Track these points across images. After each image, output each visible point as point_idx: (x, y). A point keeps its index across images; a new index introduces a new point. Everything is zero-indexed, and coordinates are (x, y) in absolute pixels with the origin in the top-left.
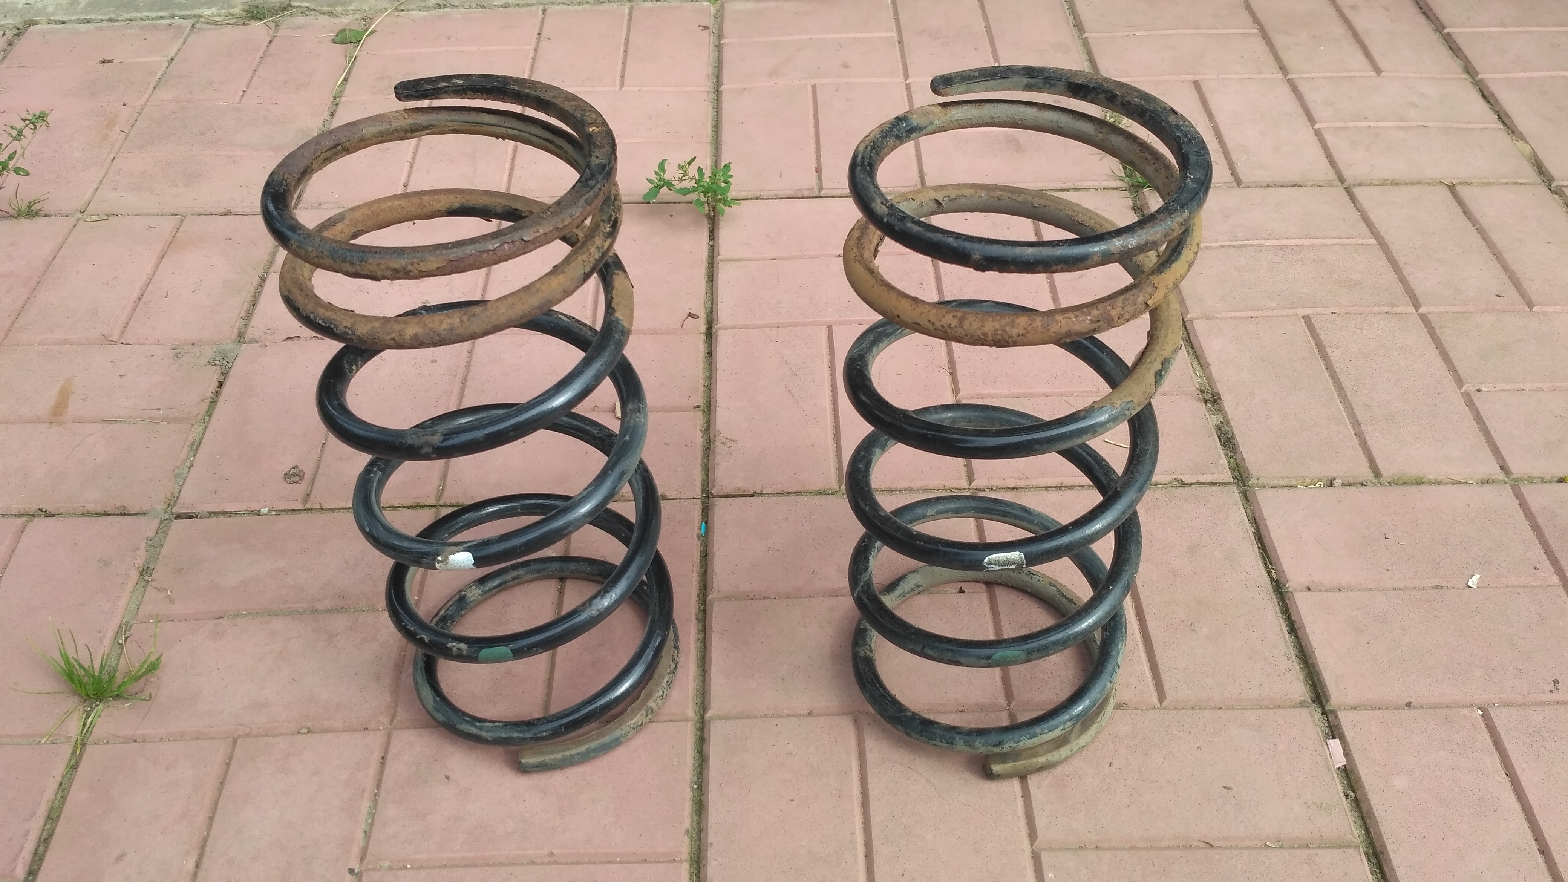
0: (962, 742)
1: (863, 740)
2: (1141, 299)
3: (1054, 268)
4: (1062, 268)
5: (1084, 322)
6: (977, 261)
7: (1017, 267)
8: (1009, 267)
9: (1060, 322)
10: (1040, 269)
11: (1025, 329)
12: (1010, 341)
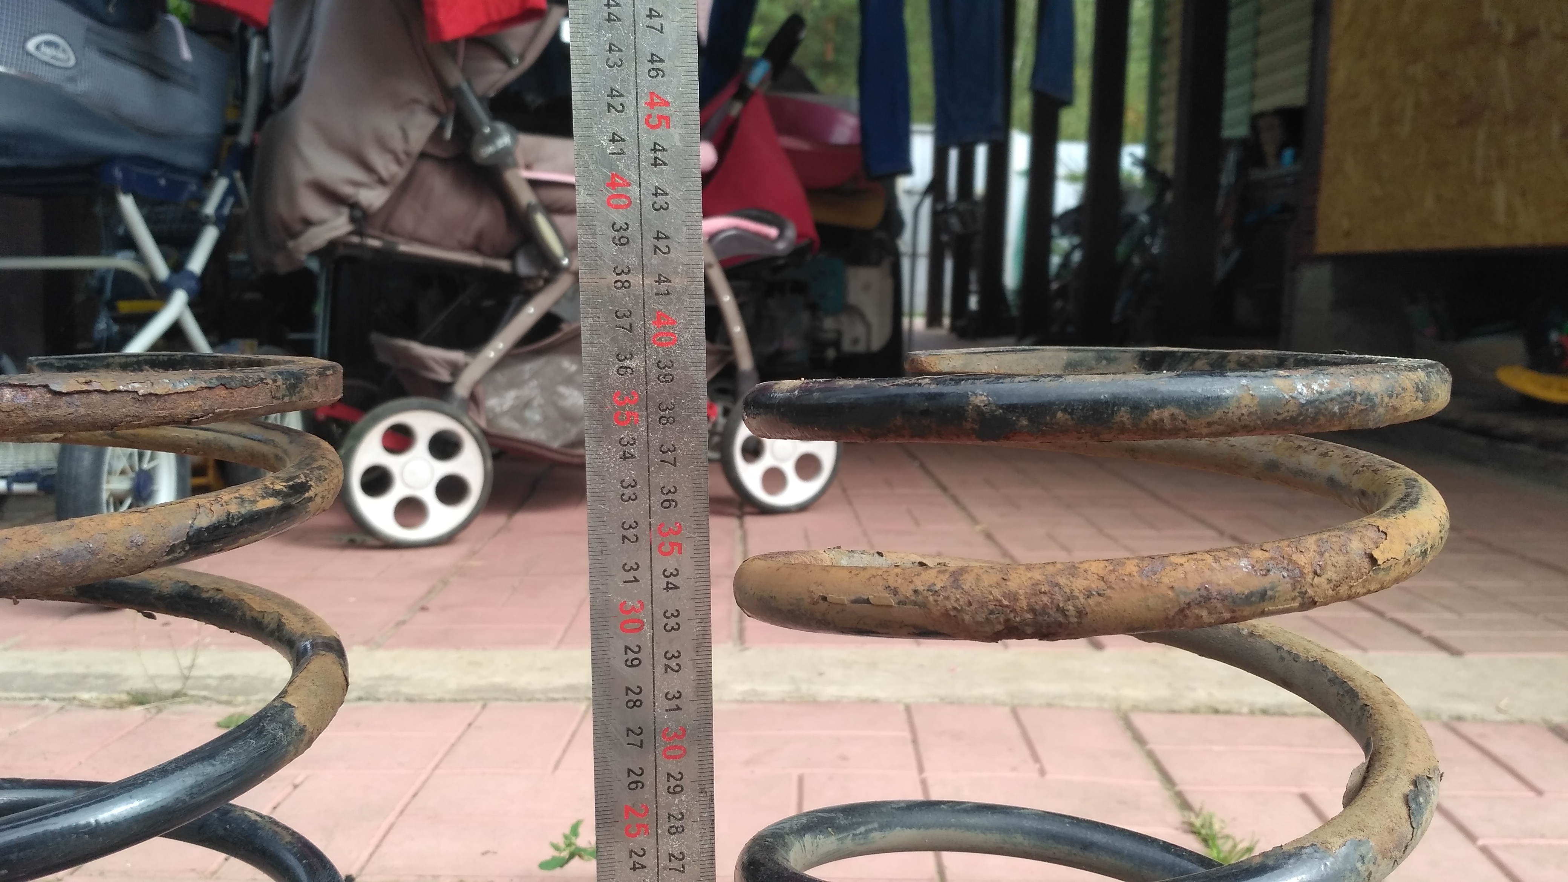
2: (1356, 546)
3: (1155, 415)
4: (1173, 415)
5: (1237, 570)
6: (983, 408)
7: (1071, 414)
8: (1054, 415)
9: (1182, 565)
10: (1124, 416)
11: (1103, 578)
12: (1071, 608)
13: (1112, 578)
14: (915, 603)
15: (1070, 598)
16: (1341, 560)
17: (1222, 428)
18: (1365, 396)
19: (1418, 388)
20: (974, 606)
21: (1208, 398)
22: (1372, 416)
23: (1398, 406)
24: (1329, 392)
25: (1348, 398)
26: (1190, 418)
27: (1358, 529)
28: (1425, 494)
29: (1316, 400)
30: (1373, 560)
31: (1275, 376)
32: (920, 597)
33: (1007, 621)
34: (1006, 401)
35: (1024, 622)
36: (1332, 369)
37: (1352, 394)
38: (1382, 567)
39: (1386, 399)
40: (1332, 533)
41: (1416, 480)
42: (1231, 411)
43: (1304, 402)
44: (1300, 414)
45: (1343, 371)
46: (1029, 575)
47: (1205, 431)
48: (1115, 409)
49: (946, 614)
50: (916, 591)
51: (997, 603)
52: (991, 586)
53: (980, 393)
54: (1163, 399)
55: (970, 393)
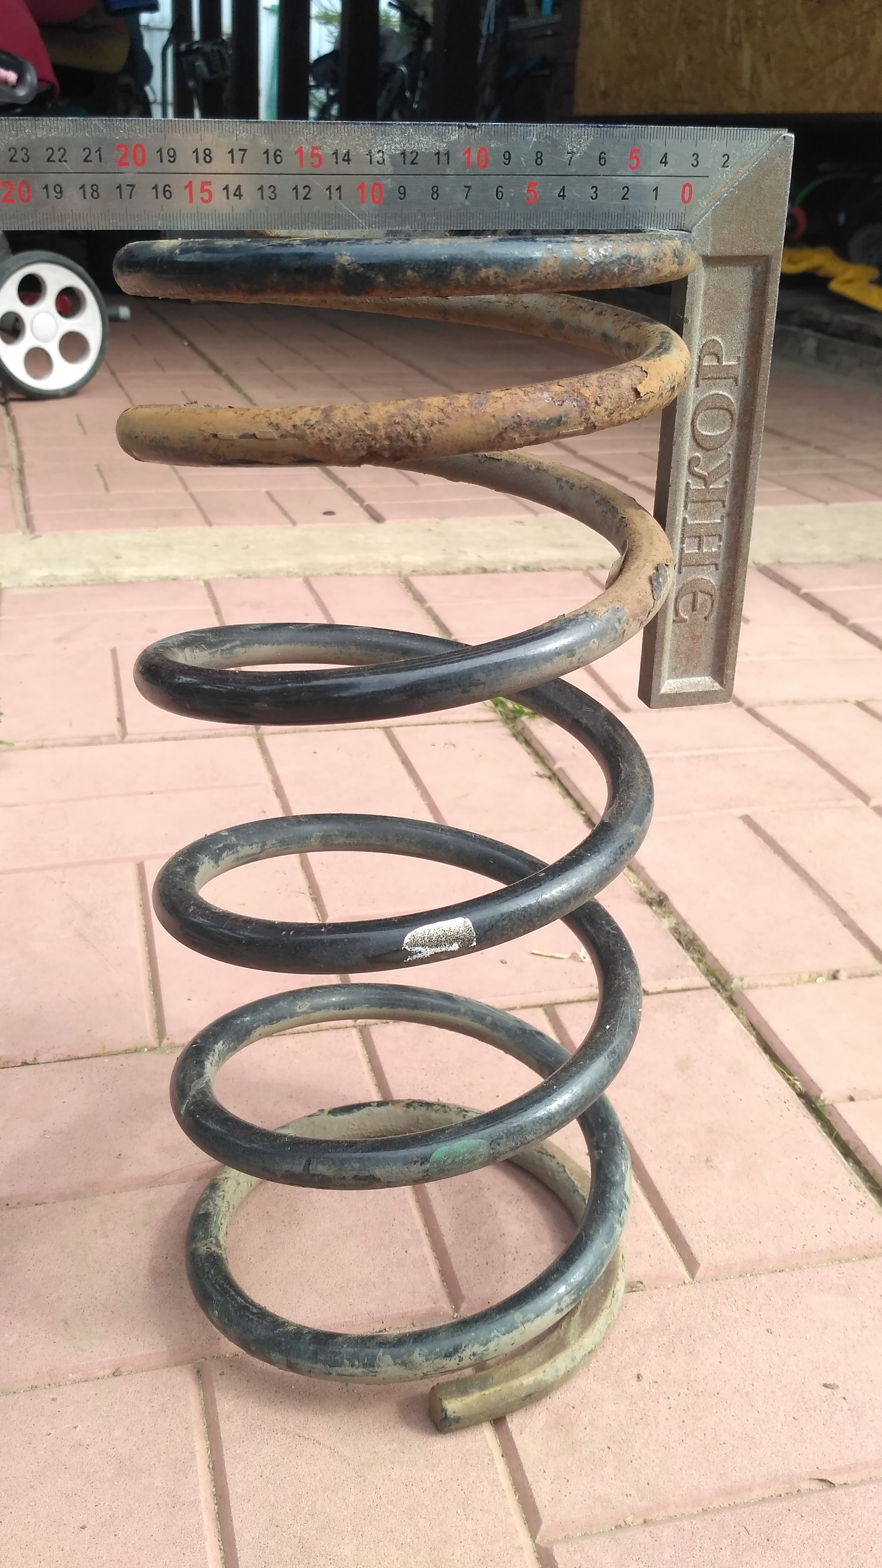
0: (388, 1358)
1: (214, 1402)
2: (626, 382)
3: (483, 273)
4: (496, 273)
5: (541, 402)
6: (348, 267)
7: (418, 272)
8: (404, 273)
9: (501, 398)
10: (459, 273)
11: (442, 410)
12: (418, 435)
13: (449, 410)
14: (294, 436)
15: (418, 426)
16: (614, 392)
17: (532, 285)
18: (637, 259)
19: (675, 253)
20: (343, 436)
21: (523, 259)
22: (642, 276)
23: (660, 268)
24: (611, 256)
25: (624, 261)
26: (509, 276)
27: (627, 369)
28: (675, 343)
29: (601, 262)
30: (637, 393)
31: (573, 241)
32: (299, 431)
33: (370, 447)
34: (366, 261)
35: (383, 448)
36: (614, 237)
37: (628, 257)
38: (643, 398)
39: (652, 263)
40: (609, 372)
41: (669, 333)
42: (539, 271)
43: (593, 263)
44: (590, 274)
45: (622, 238)
46: (386, 409)
47: (520, 287)
48: (453, 267)
49: (320, 444)
50: (294, 426)
51: (361, 433)
52: (356, 419)
53: (345, 253)
54: (489, 260)
55: (336, 254)
